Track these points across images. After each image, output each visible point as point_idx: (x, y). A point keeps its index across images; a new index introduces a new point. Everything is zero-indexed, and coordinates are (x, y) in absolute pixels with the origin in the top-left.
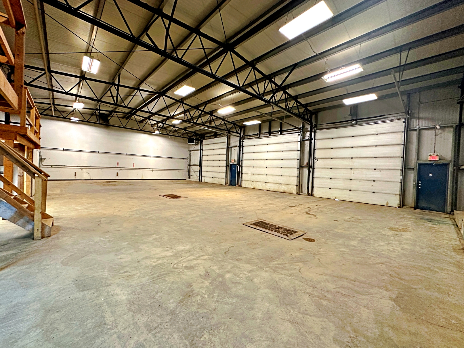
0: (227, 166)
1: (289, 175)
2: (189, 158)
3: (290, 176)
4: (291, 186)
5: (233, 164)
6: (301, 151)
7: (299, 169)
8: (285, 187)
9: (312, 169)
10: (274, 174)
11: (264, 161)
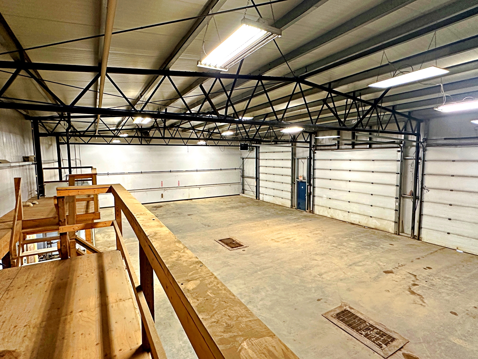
0: (293, 183)
1: (383, 206)
2: (241, 168)
3: (384, 208)
4: (386, 221)
5: (302, 182)
6: (401, 174)
7: (398, 200)
8: (377, 222)
9: (419, 201)
10: (361, 202)
11: (344, 182)
